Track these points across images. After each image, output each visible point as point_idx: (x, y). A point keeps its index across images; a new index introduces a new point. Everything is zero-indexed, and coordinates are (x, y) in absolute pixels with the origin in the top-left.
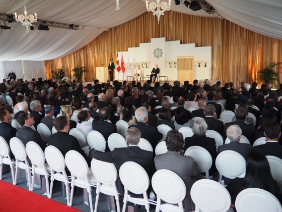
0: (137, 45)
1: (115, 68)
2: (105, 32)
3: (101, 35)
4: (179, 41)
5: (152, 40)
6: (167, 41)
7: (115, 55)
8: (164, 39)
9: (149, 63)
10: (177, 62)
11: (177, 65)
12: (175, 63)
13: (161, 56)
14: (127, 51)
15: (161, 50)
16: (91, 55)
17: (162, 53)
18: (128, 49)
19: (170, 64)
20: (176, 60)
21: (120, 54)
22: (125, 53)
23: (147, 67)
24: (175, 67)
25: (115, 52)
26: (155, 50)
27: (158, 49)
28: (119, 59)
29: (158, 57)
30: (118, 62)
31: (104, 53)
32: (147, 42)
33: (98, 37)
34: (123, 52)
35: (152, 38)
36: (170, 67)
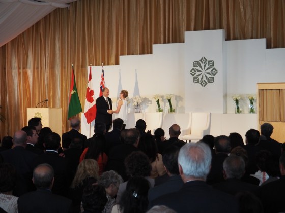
0: (146, 50)
1: (81, 110)
2: (57, 11)
3: (45, 18)
4: (263, 41)
5: (188, 35)
6: (228, 38)
7: (84, 75)
8: (219, 34)
9: (179, 98)
10: (256, 98)
11: (256, 106)
12: (252, 102)
13: (211, 80)
14: (117, 63)
15: (211, 63)
16: (15, 73)
17: (215, 72)
18: (121, 58)
19: (237, 102)
20: (254, 93)
21: (96, 71)
22: (110, 70)
23: (172, 110)
24: (252, 111)
25: (83, 67)
26: (196, 64)
27: (204, 60)
28: (95, 86)
29: (204, 84)
30: (90, 94)
31: (52, 68)
32: (175, 41)
33: (38, 24)
34: (106, 67)
35: (188, 29)
36: (238, 111)
